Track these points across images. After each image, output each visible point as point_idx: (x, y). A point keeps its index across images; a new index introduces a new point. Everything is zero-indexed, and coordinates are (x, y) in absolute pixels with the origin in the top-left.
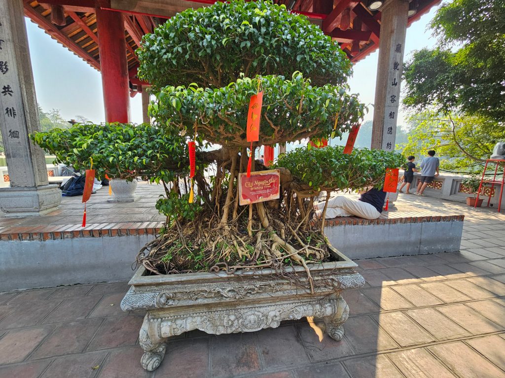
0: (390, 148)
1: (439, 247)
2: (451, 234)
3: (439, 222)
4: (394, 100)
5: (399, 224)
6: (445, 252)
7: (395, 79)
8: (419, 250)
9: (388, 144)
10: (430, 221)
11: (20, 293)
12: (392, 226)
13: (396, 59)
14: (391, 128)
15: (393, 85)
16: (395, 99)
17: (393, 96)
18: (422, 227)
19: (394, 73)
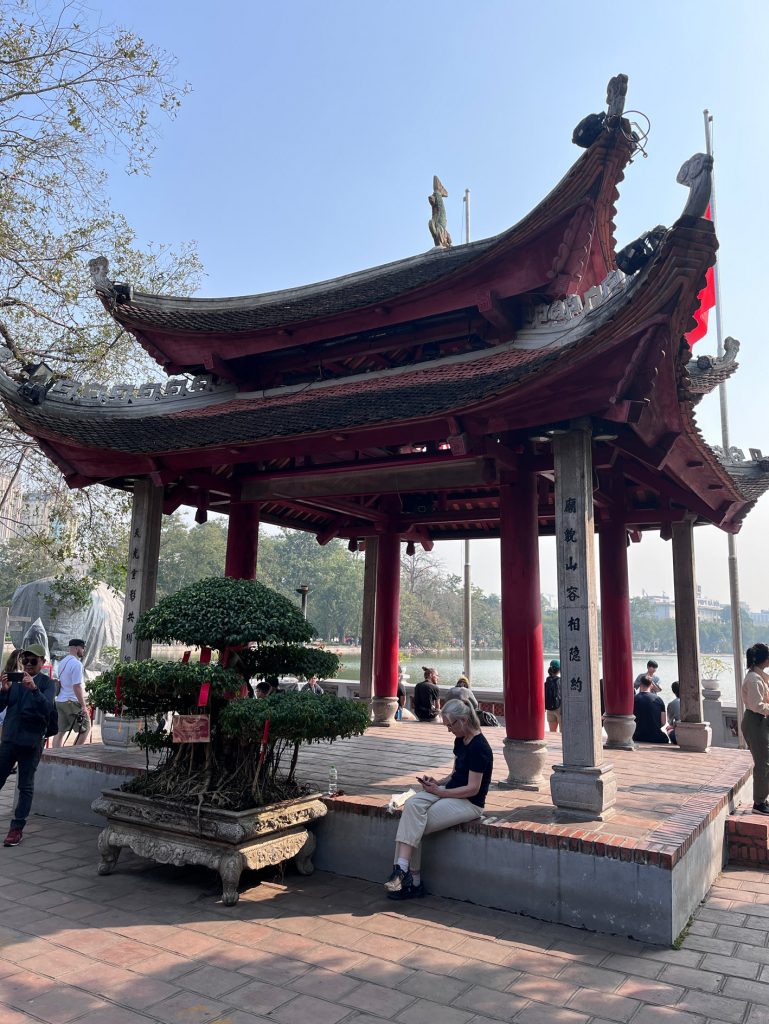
0: (580, 690)
1: (611, 919)
2: (639, 894)
3: (601, 858)
4: (575, 596)
5: (506, 840)
6: (630, 937)
7: (571, 558)
8: (560, 912)
9: (573, 681)
10: (577, 850)
11: (84, 826)
12: (493, 841)
13: (568, 523)
14: (576, 648)
15: (568, 568)
16: (578, 593)
17: (572, 588)
18: (559, 858)
19: (569, 548)
